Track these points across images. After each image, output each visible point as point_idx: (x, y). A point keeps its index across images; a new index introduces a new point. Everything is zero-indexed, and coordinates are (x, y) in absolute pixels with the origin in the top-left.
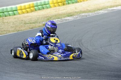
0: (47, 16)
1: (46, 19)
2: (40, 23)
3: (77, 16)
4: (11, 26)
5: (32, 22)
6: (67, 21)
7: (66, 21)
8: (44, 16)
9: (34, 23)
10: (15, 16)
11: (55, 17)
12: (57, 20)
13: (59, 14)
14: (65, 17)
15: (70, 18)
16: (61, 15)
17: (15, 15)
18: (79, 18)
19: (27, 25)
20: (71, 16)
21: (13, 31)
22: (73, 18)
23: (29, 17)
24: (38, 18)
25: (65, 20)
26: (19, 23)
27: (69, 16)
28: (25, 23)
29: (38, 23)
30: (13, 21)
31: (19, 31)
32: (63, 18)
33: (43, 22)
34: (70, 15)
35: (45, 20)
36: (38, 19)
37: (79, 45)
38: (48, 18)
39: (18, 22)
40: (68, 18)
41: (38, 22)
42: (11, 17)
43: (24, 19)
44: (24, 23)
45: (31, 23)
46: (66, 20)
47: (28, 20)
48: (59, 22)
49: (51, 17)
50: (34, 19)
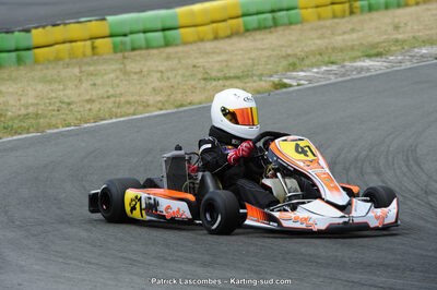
0: (289, 52)
1: (284, 63)
2: (261, 80)
3: (400, 58)
4: (153, 85)
5: (232, 75)
6: (364, 74)
7: (359, 73)
8: (275, 53)
9: (238, 78)
10: (169, 50)
11: (318, 57)
12: (324, 68)
13: (334, 49)
14: (354, 59)
15: (372, 63)
16: (342, 50)
17: (167, 44)
18: (408, 65)
19: (214, 83)
20: (379, 55)
21: (160, 105)
22: (385, 64)
23: (219, 54)
24: (253, 59)
25: (356, 68)
26: (183, 76)
27: (369, 56)
28: (206, 76)
29: (255, 78)
30: (160, 68)
31: (182, 106)
32: (347, 63)
33: (271, 76)
34: (375, 51)
35: (280, 68)
36: (254, 65)
37: (407, 166)
38: (291, 60)
39: (180, 72)
40: (367, 63)
41: (254, 75)
42: (155, 51)
43: (201, 61)
44: (200, 76)
45: (226, 78)
46: (361, 70)
47: (217, 66)
48: (332, 77)
49: (303, 59)
50: (239, 64)
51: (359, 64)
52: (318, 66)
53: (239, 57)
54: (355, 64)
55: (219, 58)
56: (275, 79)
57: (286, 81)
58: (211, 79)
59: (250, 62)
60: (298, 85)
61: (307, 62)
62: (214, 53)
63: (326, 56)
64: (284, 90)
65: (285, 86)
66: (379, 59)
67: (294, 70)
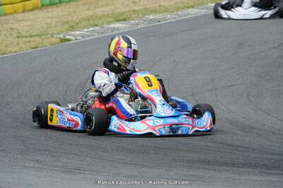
0: (70, 19)
1: (67, 26)
2: (52, 37)
3: (137, 21)
5: (34, 34)
6: (115, 32)
7: (113, 31)
8: (60, 20)
9: (39, 36)
11: (87, 22)
12: (92, 29)
13: (97, 16)
14: (110, 23)
15: (120, 25)
16: (101, 17)
18: (142, 26)
19: (24, 39)
20: (124, 20)
22: (128, 26)
23: (27, 21)
24: (48, 24)
25: (110, 28)
26: (5, 35)
27: (118, 21)
28: (19, 35)
29: (49, 36)
31: (5, 54)
32: (105, 26)
33: (59, 34)
34: (121, 18)
35: (64, 29)
36: (48, 28)
38: (71, 24)
39: (3, 33)
40: (117, 25)
41: (48, 34)
43: (16, 26)
44: (15, 35)
45: (31, 36)
46: (114, 29)
47: (25, 28)
48: (96, 34)
49: (78, 24)
50: (39, 27)
51: (113, 26)
52: (88, 28)
53: (39, 23)
54: (109, 26)
55: (27, 24)
56: (62, 36)
57: (68, 37)
58: (22, 37)
59: (46, 26)
60: (76, 39)
61: (81, 25)
62: (23, 20)
63: (92, 21)
64: (67, 43)
65: (68, 40)
66: (124, 22)
67: (73, 30)
